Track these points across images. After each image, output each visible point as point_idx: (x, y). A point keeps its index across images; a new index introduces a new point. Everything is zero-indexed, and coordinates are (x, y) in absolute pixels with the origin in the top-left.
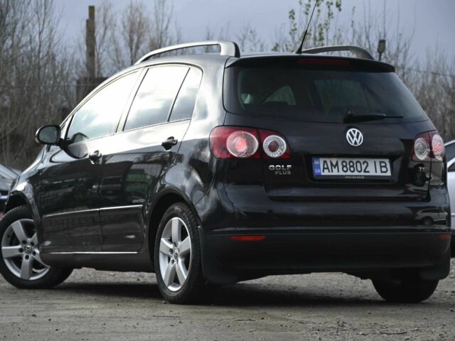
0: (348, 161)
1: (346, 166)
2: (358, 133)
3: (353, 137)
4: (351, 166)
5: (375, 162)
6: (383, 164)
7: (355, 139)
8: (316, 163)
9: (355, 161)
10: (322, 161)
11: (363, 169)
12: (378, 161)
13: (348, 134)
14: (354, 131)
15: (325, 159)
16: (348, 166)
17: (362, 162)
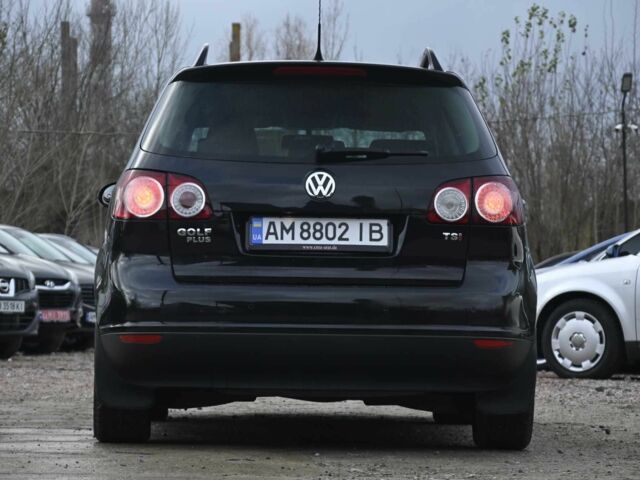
0: (312, 222)
1: (308, 231)
2: (328, 179)
3: (316, 185)
4: (316, 231)
5: (361, 225)
6: (375, 228)
7: (320, 188)
8: (256, 224)
9: (324, 222)
10: (266, 222)
11: (338, 235)
12: (366, 224)
13: (309, 181)
14: (321, 177)
15: (272, 220)
16: (312, 231)
17: (337, 224)
